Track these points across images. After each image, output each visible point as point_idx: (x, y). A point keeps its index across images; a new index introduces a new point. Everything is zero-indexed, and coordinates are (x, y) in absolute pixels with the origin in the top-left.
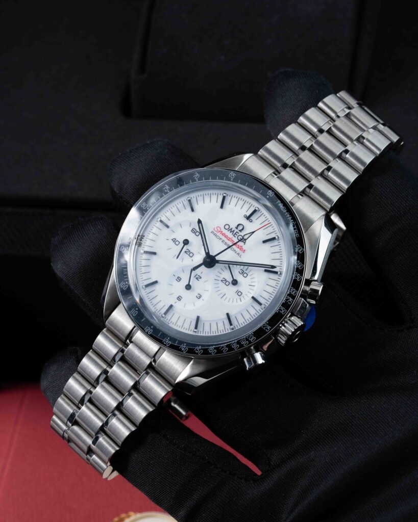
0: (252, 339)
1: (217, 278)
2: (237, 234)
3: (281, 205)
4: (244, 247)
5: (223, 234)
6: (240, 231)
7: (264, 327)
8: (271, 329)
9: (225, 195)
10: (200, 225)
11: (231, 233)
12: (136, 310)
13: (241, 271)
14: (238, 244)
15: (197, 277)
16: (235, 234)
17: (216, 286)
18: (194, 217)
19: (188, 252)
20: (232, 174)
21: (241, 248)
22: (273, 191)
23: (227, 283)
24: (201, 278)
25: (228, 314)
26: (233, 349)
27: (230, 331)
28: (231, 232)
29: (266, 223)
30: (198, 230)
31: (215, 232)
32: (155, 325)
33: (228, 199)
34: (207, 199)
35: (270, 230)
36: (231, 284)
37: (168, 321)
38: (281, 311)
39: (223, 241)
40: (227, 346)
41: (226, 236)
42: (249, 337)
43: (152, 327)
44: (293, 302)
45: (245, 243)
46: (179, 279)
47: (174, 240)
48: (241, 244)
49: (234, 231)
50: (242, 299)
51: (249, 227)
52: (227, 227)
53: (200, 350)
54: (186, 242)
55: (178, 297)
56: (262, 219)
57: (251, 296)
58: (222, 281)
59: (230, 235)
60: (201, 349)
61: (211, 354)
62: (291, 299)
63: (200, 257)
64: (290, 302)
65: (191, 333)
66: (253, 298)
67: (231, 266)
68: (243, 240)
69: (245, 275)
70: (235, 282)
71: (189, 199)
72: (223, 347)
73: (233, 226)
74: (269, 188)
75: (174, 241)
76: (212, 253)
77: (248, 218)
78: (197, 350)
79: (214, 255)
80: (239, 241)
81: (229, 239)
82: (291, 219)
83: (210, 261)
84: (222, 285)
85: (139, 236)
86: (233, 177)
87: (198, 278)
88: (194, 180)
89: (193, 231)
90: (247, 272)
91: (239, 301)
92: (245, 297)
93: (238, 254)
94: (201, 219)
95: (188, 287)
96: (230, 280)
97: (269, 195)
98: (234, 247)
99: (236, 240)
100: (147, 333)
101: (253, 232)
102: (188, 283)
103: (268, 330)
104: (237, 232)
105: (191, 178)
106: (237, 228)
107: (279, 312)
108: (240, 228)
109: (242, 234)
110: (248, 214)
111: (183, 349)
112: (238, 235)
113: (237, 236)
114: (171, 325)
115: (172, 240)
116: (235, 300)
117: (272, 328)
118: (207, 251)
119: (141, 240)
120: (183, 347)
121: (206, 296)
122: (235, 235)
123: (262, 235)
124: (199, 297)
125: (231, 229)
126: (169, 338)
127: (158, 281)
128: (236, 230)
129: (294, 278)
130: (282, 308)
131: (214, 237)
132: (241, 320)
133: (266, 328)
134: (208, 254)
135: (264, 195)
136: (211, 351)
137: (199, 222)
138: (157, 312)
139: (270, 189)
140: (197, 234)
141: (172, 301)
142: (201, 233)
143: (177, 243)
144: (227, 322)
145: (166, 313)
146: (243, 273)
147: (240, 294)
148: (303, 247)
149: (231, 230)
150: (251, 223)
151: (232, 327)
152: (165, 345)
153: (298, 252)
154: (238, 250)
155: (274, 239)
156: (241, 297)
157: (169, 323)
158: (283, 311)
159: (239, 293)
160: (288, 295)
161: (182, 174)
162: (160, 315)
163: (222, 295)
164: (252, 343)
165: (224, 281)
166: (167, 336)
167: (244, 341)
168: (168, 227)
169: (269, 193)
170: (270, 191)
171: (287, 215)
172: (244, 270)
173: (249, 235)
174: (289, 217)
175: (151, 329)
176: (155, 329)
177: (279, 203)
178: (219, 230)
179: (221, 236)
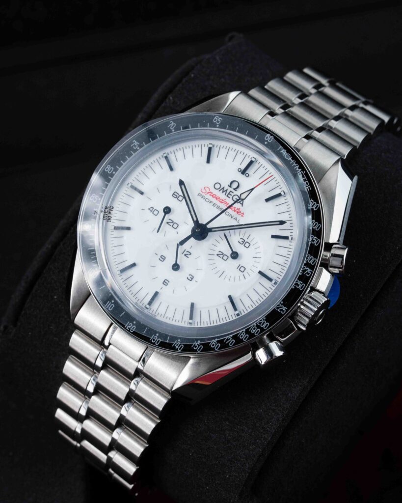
0: (264, 326)
1: (211, 252)
2: (231, 193)
3: (284, 152)
4: (242, 209)
6: (235, 189)
7: (278, 308)
8: (287, 311)
9: (210, 146)
10: (183, 186)
12: (112, 303)
13: (241, 241)
14: (234, 206)
15: (185, 253)
16: (229, 194)
17: (212, 262)
18: (174, 178)
19: (172, 223)
20: (218, 119)
21: (238, 212)
22: (271, 135)
23: (225, 258)
24: (191, 254)
25: (230, 297)
26: (242, 341)
27: (234, 318)
28: (223, 192)
29: (267, 176)
30: (181, 193)
31: (203, 194)
32: (137, 319)
33: (215, 151)
34: (188, 153)
35: (273, 184)
36: (230, 258)
37: (154, 313)
38: (298, 285)
39: (214, 205)
40: (233, 337)
41: (217, 198)
42: (260, 323)
43: (135, 322)
44: (312, 273)
45: (242, 204)
46: (163, 259)
47: (152, 210)
48: (237, 206)
49: (226, 190)
50: (246, 275)
51: (246, 183)
52: (217, 186)
53: (199, 346)
54: (167, 210)
55: (164, 281)
56: (262, 171)
57: (258, 271)
58: (217, 255)
59: (222, 196)
60: (201, 344)
61: (213, 349)
62: (309, 270)
63: (187, 228)
64: (308, 274)
65: (186, 325)
66: (260, 272)
67: (227, 232)
68: (240, 200)
69: (247, 245)
70: (235, 255)
71: (165, 155)
72: (228, 339)
73: (225, 185)
74: (267, 131)
75: (151, 211)
76: (203, 220)
77: (244, 172)
78: (196, 347)
79: (204, 223)
80: (235, 202)
81: (222, 201)
82: (299, 168)
83: (201, 232)
84: (218, 260)
85: (106, 208)
86: (218, 122)
87: (187, 254)
88: (169, 131)
89: (175, 195)
90: (248, 240)
91: (242, 278)
92: (250, 272)
93: (236, 219)
94: (183, 180)
95: (176, 267)
96: (229, 252)
97: (267, 141)
98: (229, 210)
99: (230, 202)
100: (129, 331)
101: (252, 189)
102: (174, 262)
103: (283, 311)
104: (231, 191)
105: (166, 128)
106: (230, 186)
107: (295, 287)
108: (235, 185)
109: (238, 192)
110: (243, 167)
111: (177, 347)
112: (233, 194)
113: (231, 197)
114: (158, 318)
115: (149, 209)
116: (237, 279)
117: (289, 309)
118: (195, 219)
119: (110, 213)
120: (177, 344)
121: (199, 276)
122: (229, 196)
123: (264, 191)
124: (191, 278)
125: (223, 188)
126: (157, 335)
127: (136, 263)
128: (230, 189)
129: (310, 243)
130: (299, 282)
131: (203, 200)
132: (248, 303)
133: (281, 310)
134: (196, 222)
135: (261, 141)
136: (213, 345)
137: (181, 183)
138: (138, 302)
139: (268, 133)
140: (181, 198)
141: (157, 286)
142: (184, 197)
143: (156, 212)
144: (230, 306)
145: (150, 303)
146: (243, 242)
147: (242, 269)
148: (318, 203)
149: (223, 190)
150: (248, 178)
151: (237, 312)
152: (154, 344)
153: (312, 209)
155: (279, 195)
156: (245, 273)
157: (155, 316)
158: (300, 286)
160: (305, 265)
161: (154, 124)
162: (144, 306)
163: (220, 274)
164: (265, 330)
165: (221, 255)
166: (155, 332)
167: (254, 329)
168: (142, 193)
169: (267, 138)
170: (268, 135)
171: (293, 163)
172: (245, 238)
173: (248, 193)
174: (296, 165)
175: (134, 325)
176: (139, 324)
177: (281, 149)
178: (208, 191)
179: (211, 199)
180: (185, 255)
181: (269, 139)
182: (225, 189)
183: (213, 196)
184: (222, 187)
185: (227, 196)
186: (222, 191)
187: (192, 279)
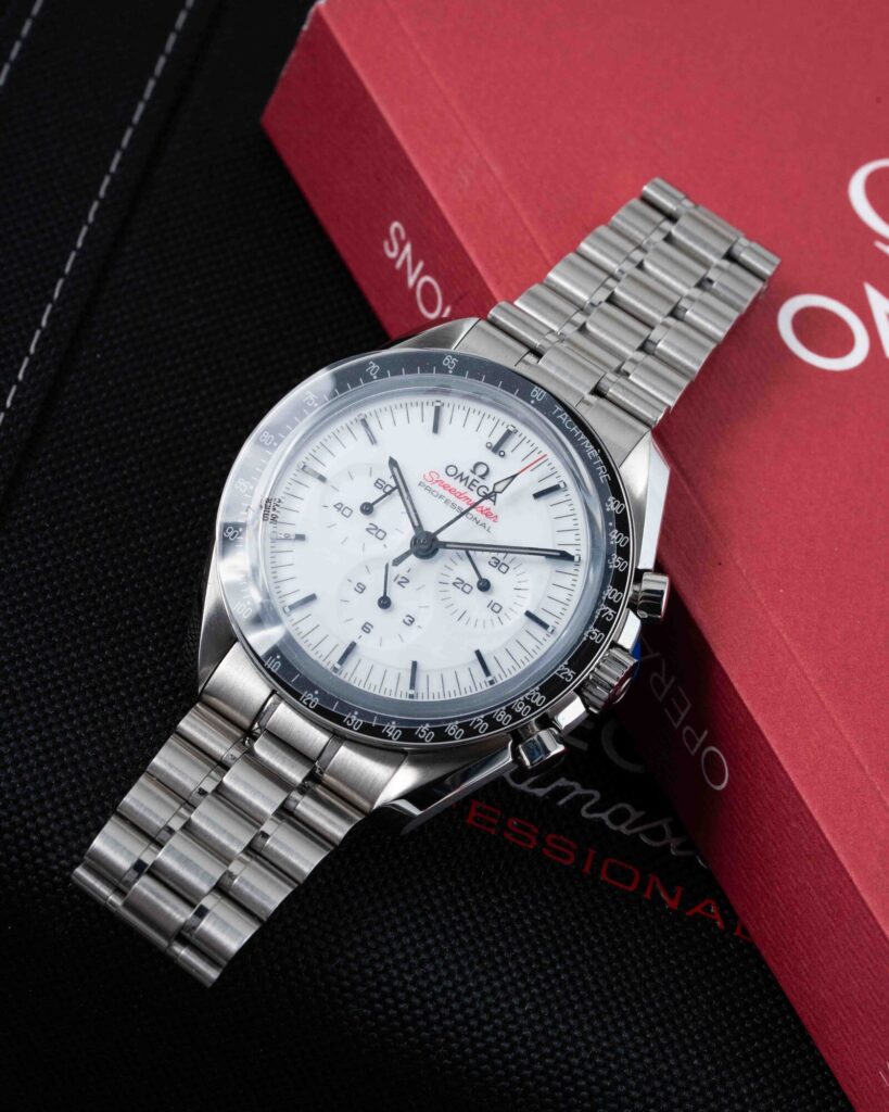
0: (537, 701)
1: (445, 579)
2: (475, 483)
3: (564, 417)
4: (494, 510)
5: (446, 487)
6: (482, 477)
7: (559, 672)
8: (575, 677)
9: (438, 404)
10: (395, 470)
11: (464, 482)
12: (277, 660)
13: (493, 562)
14: (480, 505)
15: (399, 579)
16: (472, 483)
17: (443, 595)
19: (374, 530)
20: (450, 360)
21: (488, 514)
22: (542, 390)
23: (467, 589)
24: (408, 581)
25: (478, 654)
26: (500, 725)
27: (485, 688)
28: (461, 480)
29: (535, 456)
30: (391, 482)
31: (427, 484)
32: (321, 687)
33: (446, 413)
34: (400, 415)
35: (544, 469)
36: (476, 589)
37: (348, 677)
38: (593, 636)
39: (447, 501)
40: (485, 719)
41: (451, 491)
42: (530, 697)
43: (316, 692)
44: (615, 615)
45: (494, 501)
46: (361, 588)
47: (339, 507)
48: (487, 504)
49: (467, 478)
50: (504, 618)
51: (500, 468)
52: (452, 471)
53: (427, 732)
54: (367, 508)
55: (364, 626)
56: (525, 449)
57: (525, 612)
58: (454, 584)
59: (460, 487)
60: (431, 729)
61: (452, 738)
62: (611, 611)
63: (402, 537)
64: (610, 617)
65: (404, 698)
66: (528, 614)
67: (471, 552)
68: (490, 496)
69: (504, 568)
70: (484, 586)
71: (362, 417)
72: (476, 722)
73: (466, 469)
74: (534, 382)
75: (339, 509)
76: (430, 526)
77: (497, 449)
78: (422, 734)
79: (433, 531)
80: (483, 499)
81: (460, 496)
82: (590, 444)
83: (426, 546)
84: (455, 593)
85: (268, 501)
86: (452, 365)
87: (403, 582)
88: (368, 378)
89: (379, 485)
90: (506, 562)
91: (497, 622)
92: (510, 613)
93: (484, 525)
94: (395, 458)
95: (385, 603)
96: (473, 580)
97: (535, 398)
98: (473, 511)
99: (475, 497)
100: (308, 706)
101: (514, 477)
102: (382, 595)
103: (569, 678)
104: (474, 480)
105: (362, 373)
107: (589, 639)
108: (481, 470)
110: (494, 440)
111: (390, 734)
112: (478, 485)
113: (475, 489)
114: (356, 684)
115: (335, 506)
116: (488, 624)
117: (577, 676)
118: (417, 524)
119: (274, 509)
120: (391, 728)
121: (423, 619)
122: (472, 487)
123: (530, 482)
124: (410, 621)
125: (462, 474)
126: (356, 713)
127: (317, 594)
128: (472, 477)
130: (595, 631)
131: (427, 494)
132: (507, 663)
133: (565, 676)
134: (418, 527)
135: (525, 397)
136: (452, 731)
137: (393, 463)
138: (320, 659)
139: (536, 385)
140: (389, 490)
141: (352, 633)
142: (398, 487)
143: (347, 512)
144: (478, 668)
145: (342, 661)
146: (497, 564)
147: (497, 608)
148: (622, 501)
149: (461, 478)
150: (501, 459)
151: (490, 678)
152: (351, 728)
153: (614, 512)
154: (481, 517)
155: (555, 489)
156: (501, 614)
157: (351, 681)
158: (596, 637)
159: (495, 608)
160: (604, 603)
162: (330, 666)
163: (458, 615)
164: (539, 708)
165: (459, 583)
166: (352, 710)
167: (521, 705)
168: (322, 479)
169: (535, 393)
170: (536, 389)
171: (580, 435)
172: (500, 557)
173: (505, 483)
174: (584, 440)
175: (315, 696)
176: (323, 695)
177: (559, 413)
178: (435, 478)
179: (442, 491)
180: (399, 583)
181: (538, 395)
182: (464, 477)
183: (444, 487)
184: (459, 473)
185: (469, 487)
186: (459, 479)
187: (412, 622)
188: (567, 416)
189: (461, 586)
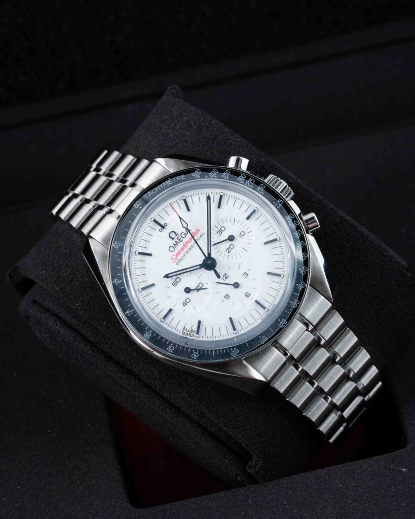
1: (226, 257)
2: (179, 239)
5: (180, 252)
6: (176, 235)
7: (278, 207)
9: (137, 253)
10: (169, 275)
11: (178, 244)
13: (219, 234)
14: (193, 234)
16: (179, 240)
17: (234, 258)
18: (161, 283)
19: (198, 288)
21: (196, 233)
22: (135, 203)
23: (232, 247)
24: (226, 274)
25: (265, 243)
26: (302, 236)
28: (177, 245)
30: (175, 278)
31: (177, 261)
32: (277, 318)
33: (142, 250)
34: (141, 272)
36: (233, 242)
37: (271, 306)
39: (187, 252)
41: (182, 250)
43: (279, 320)
46: (227, 297)
47: (185, 304)
49: (176, 242)
50: (249, 231)
51: (174, 225)
52: (172, 249)
54: (188, 290)
55: (246, 296)
56: (163, 214)
57: (246, 220)
58: (229, 253)
59: (180, 246)
62: (250, 180)
65: (284, 280)
66: (248, 218)
67: (212, 244)
69: (223, 229)
70: (231, 238)
73: (171, 242)
75: (186, 304)
76: (200, 259)
78: (304, 272)
79: (204, 258)
81: (185, 246)
82: (165, 183)
84: (233, 252)
86: (118, 244)
88: (121, 285)
89: (175, 284)
90: (219, 227)
91: (250, 234)
92: (246, 227)
93: (201, 236)
94: (164, 274)
95: (236, 285)
96: (228, 243)
97: (139, 206)
99: (189, 236)
100: (286, 325)
101: (180, 218)
102: (232, 286)
103: (281, 202)
104: (177, 239)
106: (173, 239)
107: (263, 192)
108: (173, 235)
109: (179, 232)
110: (158, 228)
111: (303, 287)
112: (180, 237)
113: (182, 239)
114: (276, 302)
115: (184, 306)
116: (250, 238)
118: (198, 267)
122: (181, 240)
125: (174, 244)
126: (291, 302)
127: (229, 317)
130: (259, 188)
131: (182, 261)
132: (271, 231)
134: (201, 266)
135: (138, 211)
136: (303, 258)
137: (167, 276)
138: (262, 318)
139: (132, 205)
140: (178, 280)
141: (250, 302)
143: (188, 301)
144: (273, 245)
145: (264, 308)
146: (220, 232)
147: (243, 234)
149: (176, 244)
151: (278, 239)
152: (298, 305)
155: (185, 201)
156: (246, 232)
157: (274, 305)
159: (242, 234)
162: (265, 314)
163: (245, 252)
165: (229, 250)
166: (289, 303)
169: (137, 206)
170: (135, 205)
171: (160, 187)
172: (217, 230)
173: (182, 221)
174: (163, 185)
175: (281, 321)
176: (281, 317)
177: (148, 196)
178: (175, 257)
179: (181, 255)
180: (226, 278)
181: (138, 205)
182: (175, 243)
183: (179, 253)
184: (173, 246)
187: (246, 274)
188: (149, 192)
189: (230, 249)
